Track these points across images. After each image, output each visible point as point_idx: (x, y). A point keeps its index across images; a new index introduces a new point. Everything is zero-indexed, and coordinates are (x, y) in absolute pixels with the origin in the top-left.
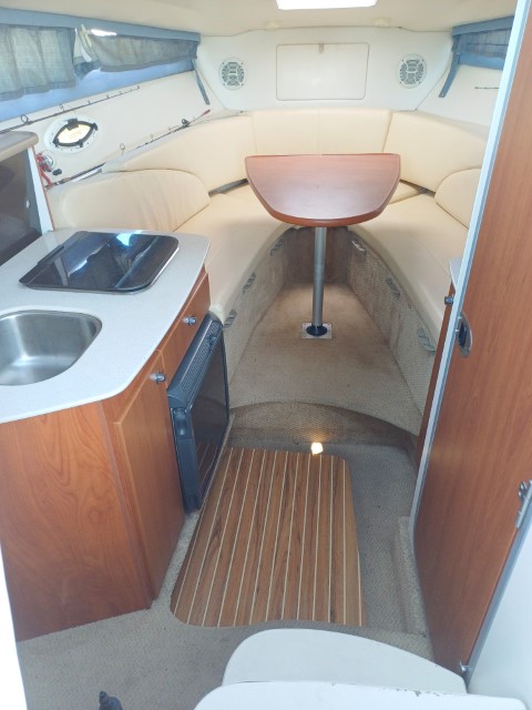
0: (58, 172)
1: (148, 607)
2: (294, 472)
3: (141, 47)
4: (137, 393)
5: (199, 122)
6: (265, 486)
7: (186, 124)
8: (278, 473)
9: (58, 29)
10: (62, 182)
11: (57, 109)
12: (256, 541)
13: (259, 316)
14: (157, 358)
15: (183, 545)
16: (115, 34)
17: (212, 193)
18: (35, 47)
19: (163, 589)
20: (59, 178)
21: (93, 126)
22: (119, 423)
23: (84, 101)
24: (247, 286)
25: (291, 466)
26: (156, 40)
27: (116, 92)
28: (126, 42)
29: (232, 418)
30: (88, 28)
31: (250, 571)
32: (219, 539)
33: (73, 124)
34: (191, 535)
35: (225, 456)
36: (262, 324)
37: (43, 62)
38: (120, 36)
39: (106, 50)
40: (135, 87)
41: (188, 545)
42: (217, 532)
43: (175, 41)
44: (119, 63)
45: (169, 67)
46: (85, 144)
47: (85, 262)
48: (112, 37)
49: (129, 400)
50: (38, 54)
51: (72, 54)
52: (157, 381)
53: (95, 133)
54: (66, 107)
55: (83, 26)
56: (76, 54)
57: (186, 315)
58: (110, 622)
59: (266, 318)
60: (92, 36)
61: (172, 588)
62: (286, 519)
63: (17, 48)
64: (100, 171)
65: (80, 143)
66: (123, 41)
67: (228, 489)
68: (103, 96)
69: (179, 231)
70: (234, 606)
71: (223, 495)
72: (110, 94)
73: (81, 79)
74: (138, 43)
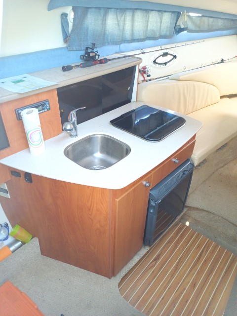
0: (149, 76)
1: (110, 278)
2: (207, 251)
3: (212, 22)
4: (132, 189)
5: (229, 60)
6: (189, 250)
7: (222, 61)
8: (199, 247)
9: (173, 12)
10: (150, 80)
11: (159, 48)
12: (172, 275)
13: (223, 165)
14: (150, 175)
15: (136, 259)
16: (201, 15)
17: (222, 97)
18: (159, 20)
19: (119, 274)
20: (149, 78)
21: (175, 57)
22: (118, 200)
23: (173, 45)
24: (220, 149)
25: (207, 247)
26: (222, 19)
27: (191, 42)
28: (206, 19)
29: (185, 210)
30: (188, 12)
31: (163, 287)
32: (156, 263)
33: (165, 54)
34: (142, 256)
35: (176, 225)
36: (222, 169)
37: (161, 27)
38: (203, 16)
39: (193, 22)
40: (203, 40)
41: (138, 260)
42: (156, 259)
43: (232, 20)
44: (198, 29)
45: (225, 32)
46: (168, 64)
47: (149, 116)
48: (199, 17)
49: (127, 191)
50: (159, 23)
51: (176, 23)
52: (145, 185)
53: (175, 60)
54: (163, 47)
55: (185, 11)
56: (178, 24)
57: (175, 158)
58: (93, 275)
59: (226, 166)
60: (189, 16)
61: (123, 276)
62: (192, 273)
63: (150, 20)
64: (168, 78)
65: (165, 64)
66: (204, 18)
67: (170, 242)
68: (184, 44)
69: (189, 115)
70: (149, 299)
71: (167, 243)
72: (187, 43)
73: (177, 35)
74: (211, 20)
